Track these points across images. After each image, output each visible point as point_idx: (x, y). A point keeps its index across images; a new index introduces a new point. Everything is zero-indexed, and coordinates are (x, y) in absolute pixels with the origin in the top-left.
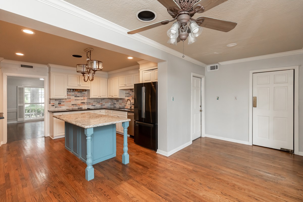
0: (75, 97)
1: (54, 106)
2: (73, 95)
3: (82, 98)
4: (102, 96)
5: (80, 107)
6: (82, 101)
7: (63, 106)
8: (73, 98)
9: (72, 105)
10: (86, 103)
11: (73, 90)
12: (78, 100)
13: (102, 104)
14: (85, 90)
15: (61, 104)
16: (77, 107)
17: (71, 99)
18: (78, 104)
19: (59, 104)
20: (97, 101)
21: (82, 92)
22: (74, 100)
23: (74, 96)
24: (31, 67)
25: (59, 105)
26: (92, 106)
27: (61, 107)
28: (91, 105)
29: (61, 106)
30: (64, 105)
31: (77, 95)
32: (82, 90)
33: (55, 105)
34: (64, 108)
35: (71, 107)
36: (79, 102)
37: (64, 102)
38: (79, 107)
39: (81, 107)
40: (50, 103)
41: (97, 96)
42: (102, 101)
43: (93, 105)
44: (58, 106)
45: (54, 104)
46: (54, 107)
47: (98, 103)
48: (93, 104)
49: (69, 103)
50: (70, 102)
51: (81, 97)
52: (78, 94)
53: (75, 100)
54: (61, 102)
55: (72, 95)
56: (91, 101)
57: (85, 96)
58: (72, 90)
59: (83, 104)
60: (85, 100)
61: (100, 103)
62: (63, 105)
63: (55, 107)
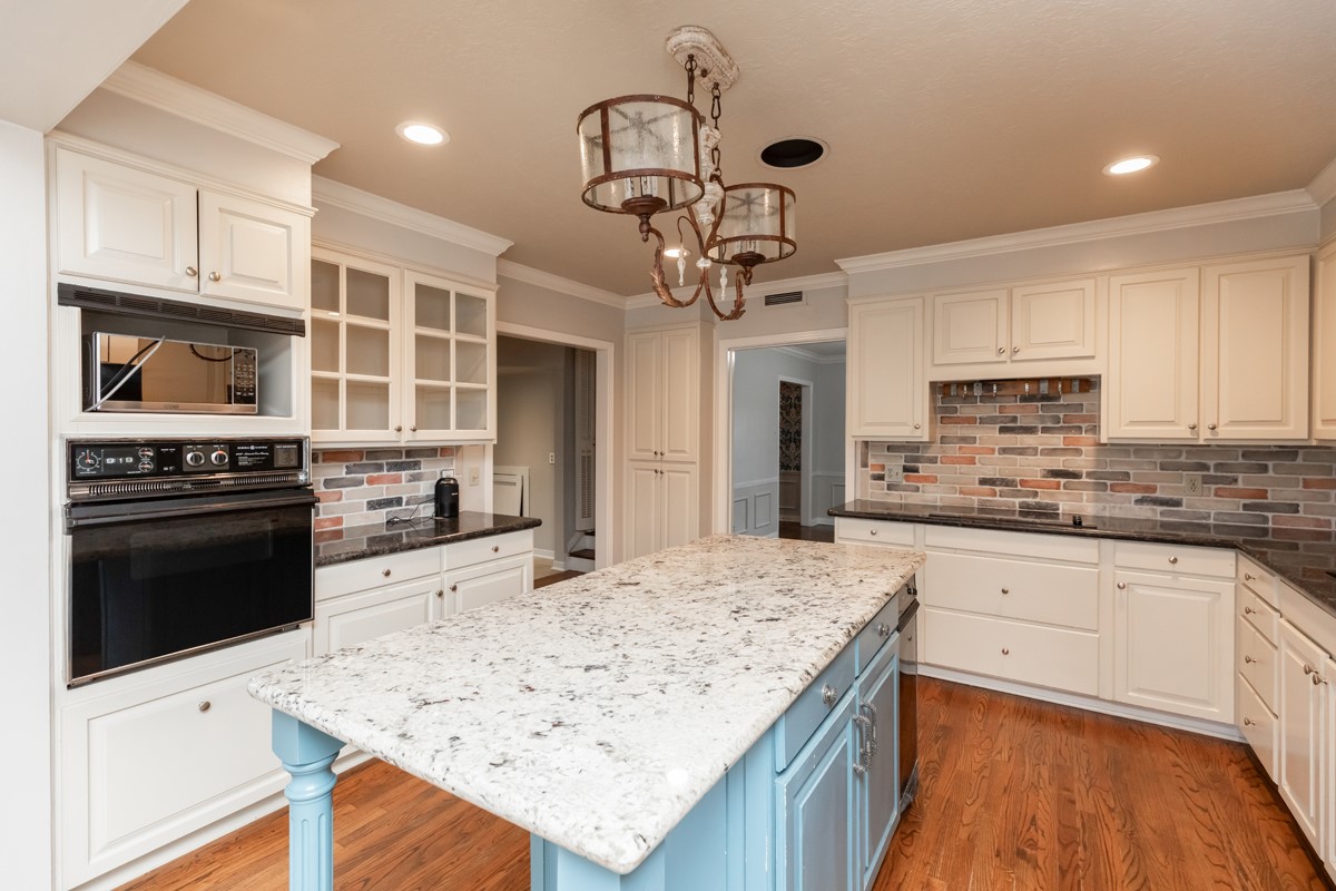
0: (1003, 430)
1: (881, 478)
2: (992, 420)
3: (1057, 440)
4: (1233, 423)
5: (1038, 500)
6: (1059, 463)
7: (929, 486)
8: (989, 436)
9: (983, 482)
10: (1089, 475)
11: (987, 384)
12: (1022, 451)
13: (1263, 494)
14: (1076, 383)
15: (916, 471)
16: (1017, 501)
17: (977, 445)
18: (1023, 483)
19: (906, 469)
20: (1205, 467)
21: (1058, 398)
22: (993, 450)
23: (998, 426)
24: (796, 297)
25: (907, 478)
26: (1138, 502)
27: (917, 489)
28: (1139, 496)
29: (920, 485)
30: (933, 480)
31: (1014, 419)
32: (1052, 380)
33: (886, 473)
34: (933, 495)
35: (973, 494)
36: (1031, 467)
37: (933, 460)
38: (1030, 500)
39: (1043, 499)
40: (865, 465)
41: (1171, 423)
42: (1264, 469)
43: (1158, 494)
44: (904, 483)
45: (883, 467)
46: (885, 483)
47: (1207, 480)
48: (1154, 489)
49: (965, 467)
50: (972, 461)
51: (1045, 430)
52: (1026, 414)
53: (1004, 451)
54: (917, 460)
55: (982, 421)
56: (1130, 464)
57: (1084, 426)
58: (978, 392)
59: (1063, 481)
60: (1078, 452)
61: (1240, 485)
62: (926, 479)
63: (890, 487)
